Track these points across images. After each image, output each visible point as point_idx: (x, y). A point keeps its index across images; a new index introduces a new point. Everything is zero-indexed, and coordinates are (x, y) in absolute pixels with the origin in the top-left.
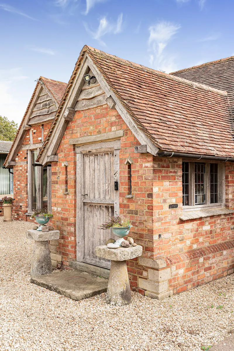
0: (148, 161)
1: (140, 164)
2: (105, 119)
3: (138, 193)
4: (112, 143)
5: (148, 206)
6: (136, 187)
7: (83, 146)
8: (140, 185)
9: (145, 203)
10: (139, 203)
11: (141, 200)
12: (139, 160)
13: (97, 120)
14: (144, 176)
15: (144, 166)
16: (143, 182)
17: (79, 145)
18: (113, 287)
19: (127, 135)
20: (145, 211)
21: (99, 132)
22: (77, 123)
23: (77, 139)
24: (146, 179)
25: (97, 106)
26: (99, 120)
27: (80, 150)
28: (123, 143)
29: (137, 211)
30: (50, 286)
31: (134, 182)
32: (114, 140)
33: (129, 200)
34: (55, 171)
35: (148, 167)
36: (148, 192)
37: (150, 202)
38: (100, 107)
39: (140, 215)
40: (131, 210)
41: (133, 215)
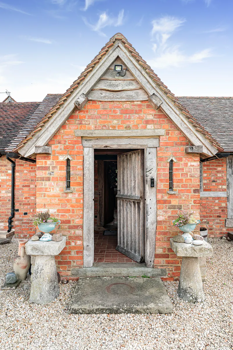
0: (195, 161)
1: (184, 163)
2: (137, 115)
3: (182, 189)
4: (147, 140)
5: (194, 200)
6: (179, 184)
7: (97, 140)
8: (184, 182)
9: (191, 198)
10: (183, 198)
11: (185, 196)
12: (184, 159)
13: (124, 115)
14: (190, 173)
15: (189, 164)
16: (188, 179)
17: (91, 139)
18: (197, 284)
19: (168, 135)
20: (190, 205)
21: (128, 128)
22: (89, 114)
23: (91, 132)
24: (191, 176)
25: (127, 100)
26: (128, 115)
27: (91, 144)
28: (164, 141)
29: (181, 206)
30: (116, 309)
31: (176, 179)
32: (148, 138)
33: (170, 196)
34: (44, 166)
35: (195, 166)
36: (194, 188)
37: (196, 197)
38: (130, 103)
39: (185, 209)
40: (173, 206)
41: (175, 210)
